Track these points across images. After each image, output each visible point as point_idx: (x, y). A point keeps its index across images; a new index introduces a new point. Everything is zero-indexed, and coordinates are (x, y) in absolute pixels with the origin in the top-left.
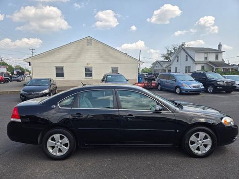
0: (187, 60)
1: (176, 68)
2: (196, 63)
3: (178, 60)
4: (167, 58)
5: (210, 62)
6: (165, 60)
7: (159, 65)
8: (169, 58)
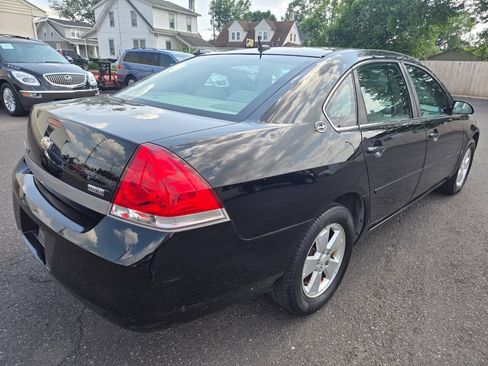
0: (134, 24)
1: (111, 42)
2: (157, 33)
3: (112, 23)
4: (66, 13)
5: (179, 34)
6: (63, 19)
7: (53, 30)
8: (72, 15)
